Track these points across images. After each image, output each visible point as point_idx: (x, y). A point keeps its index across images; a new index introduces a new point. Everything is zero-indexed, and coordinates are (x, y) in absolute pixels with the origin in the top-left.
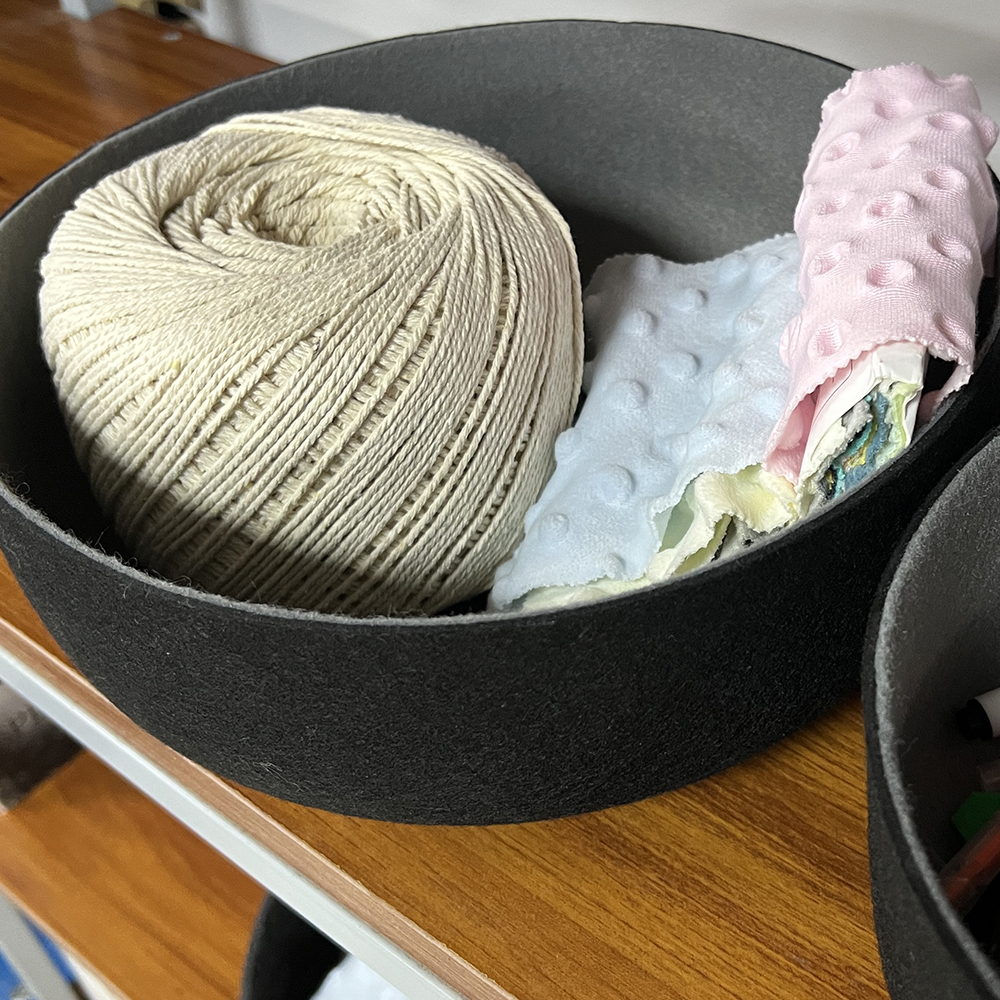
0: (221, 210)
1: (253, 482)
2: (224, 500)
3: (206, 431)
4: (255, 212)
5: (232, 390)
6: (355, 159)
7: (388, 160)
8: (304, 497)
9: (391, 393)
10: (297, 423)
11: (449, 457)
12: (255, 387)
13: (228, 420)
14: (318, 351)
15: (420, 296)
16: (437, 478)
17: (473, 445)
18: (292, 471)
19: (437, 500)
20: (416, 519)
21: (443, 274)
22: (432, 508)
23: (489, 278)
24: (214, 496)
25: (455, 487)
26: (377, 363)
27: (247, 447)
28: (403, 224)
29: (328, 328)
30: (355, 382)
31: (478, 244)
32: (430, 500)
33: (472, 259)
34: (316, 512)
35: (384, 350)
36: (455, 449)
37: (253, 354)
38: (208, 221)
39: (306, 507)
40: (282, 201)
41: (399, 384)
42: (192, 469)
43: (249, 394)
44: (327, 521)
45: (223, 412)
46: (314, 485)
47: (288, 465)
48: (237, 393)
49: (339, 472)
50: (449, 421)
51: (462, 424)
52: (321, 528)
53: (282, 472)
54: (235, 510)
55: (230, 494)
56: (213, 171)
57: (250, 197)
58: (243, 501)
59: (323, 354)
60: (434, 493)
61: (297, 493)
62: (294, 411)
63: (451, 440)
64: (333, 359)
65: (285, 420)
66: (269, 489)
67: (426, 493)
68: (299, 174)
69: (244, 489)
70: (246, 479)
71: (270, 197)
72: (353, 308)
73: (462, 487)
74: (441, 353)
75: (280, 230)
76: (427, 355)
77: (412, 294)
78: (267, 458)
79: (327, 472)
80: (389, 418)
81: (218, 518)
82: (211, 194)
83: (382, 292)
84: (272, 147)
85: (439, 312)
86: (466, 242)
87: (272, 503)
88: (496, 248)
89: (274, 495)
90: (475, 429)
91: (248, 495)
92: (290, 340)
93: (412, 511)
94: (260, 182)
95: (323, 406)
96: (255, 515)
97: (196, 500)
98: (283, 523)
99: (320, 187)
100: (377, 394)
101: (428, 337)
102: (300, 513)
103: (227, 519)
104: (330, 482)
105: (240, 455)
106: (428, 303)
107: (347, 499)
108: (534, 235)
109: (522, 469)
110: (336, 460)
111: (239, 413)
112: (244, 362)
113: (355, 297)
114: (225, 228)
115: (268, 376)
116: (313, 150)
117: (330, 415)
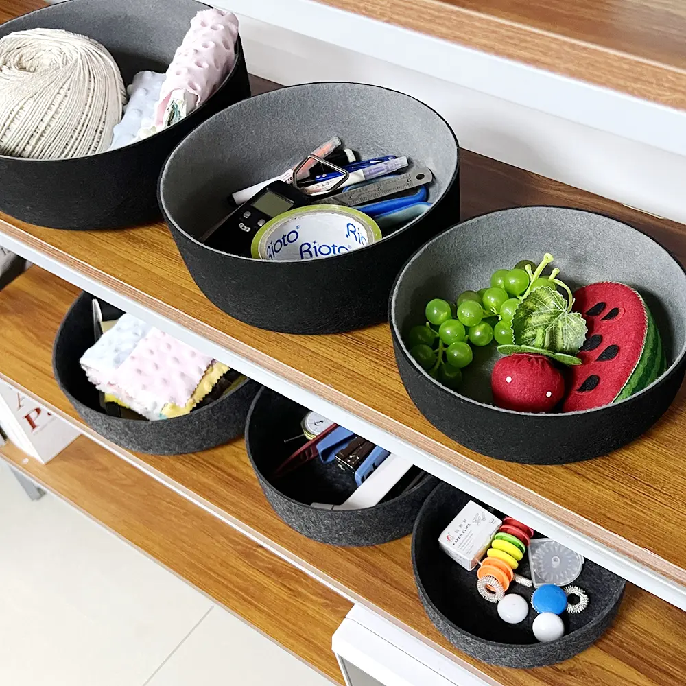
0: (8, 63)
1: (22, 139)
2: (15, 145)
3: (7, 125)
4: (19, 63)
5: (12, 112)
6: (49, 45)
7: (59, 45)
8: (36, 143)
9: (56, 112)
10: (31, 121)
11: (77, 131)
12: (18, 111)
13: (12, 121)
14: (34, 101)
15: (63, 85)
16: (74, 138)
17: (84, 128)
18: (32, 136)
19: (76, 145)
20: (70, 150)
21: (70, 79)
22: (75, 147)
23: (84, 79)
24: (11, 144)
25: (80, 141)
26: (51, 104)
27: (18, 129)
28: (61, 65)
29: (37, 95)
30: (46, 109)
31: (82, 69)
32: (73, 144)
33: (80, 74)
34: (41, 148)
35: (53, 100)
36: (79, 129)
37: (17, 103)
38: (4, 66)
39: (38, 146)
40: (27, 60)
41: (59, 109)
42: (4, 137)
43: (17, 114)
44: (44, 151)
45: (11, 119)
46: (39, 139)
47: (30, 134)
48: (14, 113)
49: (45, 135)
50: (75, 120)
51: (80, 121)
52: (43, 153)
53: (29, 136)
54: (18, 148)
55: (16, 143)
56: (5, 51)
57: (17, 58)
58: (20, 145)
59: (36, 102)
60: (74, 142)
61: (34, 142)
62: (30, 118)
63: (77, 126)
64: (39, 103)
65: (28, 120)
66: (26, 141)
67: (72, 142)
68: (32, 51)
69: (20, 142)
70: (19, 139)
71: (23, 58)
72: (44, 89)
73: (82, 141)
74: (70, 101)
75: (27, 68)
76: (66, 101)
77: (61, 84)
78: (25, 132)
79: (42, 135)
80: (57, 120)
81: (14, 151)
82: (5, 58)
83: (52, 85)
84: (23, 43)
85: (69, 89)
86: (78, 69)
87: (28, 146)
88: (88, 70)
89: (28, 143)
90: (84, 123)
91: (21, 143)
92: (27, 98)
93: (68, 148)
94: (20, 54)
95: (38, 117)
96: (24, 150)
97: (7, 146)
98: (31, 152)
99: (39, 54)
100: (52, 113)
101: (66, 96)
102: (36, 149)
103: (16, 151)
104: (43, 139)
105: (17, 131)
106: (66, 87)
107: (49, 144)
108: (100, 66)
109: (103, 136)
110: (44, 132)
111: (15, 119)
112: (15, 104)
113: (45, 86)
114: (9, 68)
115: (22, 108)
116: (36, 43)
117: (40, 119)
